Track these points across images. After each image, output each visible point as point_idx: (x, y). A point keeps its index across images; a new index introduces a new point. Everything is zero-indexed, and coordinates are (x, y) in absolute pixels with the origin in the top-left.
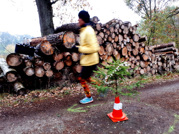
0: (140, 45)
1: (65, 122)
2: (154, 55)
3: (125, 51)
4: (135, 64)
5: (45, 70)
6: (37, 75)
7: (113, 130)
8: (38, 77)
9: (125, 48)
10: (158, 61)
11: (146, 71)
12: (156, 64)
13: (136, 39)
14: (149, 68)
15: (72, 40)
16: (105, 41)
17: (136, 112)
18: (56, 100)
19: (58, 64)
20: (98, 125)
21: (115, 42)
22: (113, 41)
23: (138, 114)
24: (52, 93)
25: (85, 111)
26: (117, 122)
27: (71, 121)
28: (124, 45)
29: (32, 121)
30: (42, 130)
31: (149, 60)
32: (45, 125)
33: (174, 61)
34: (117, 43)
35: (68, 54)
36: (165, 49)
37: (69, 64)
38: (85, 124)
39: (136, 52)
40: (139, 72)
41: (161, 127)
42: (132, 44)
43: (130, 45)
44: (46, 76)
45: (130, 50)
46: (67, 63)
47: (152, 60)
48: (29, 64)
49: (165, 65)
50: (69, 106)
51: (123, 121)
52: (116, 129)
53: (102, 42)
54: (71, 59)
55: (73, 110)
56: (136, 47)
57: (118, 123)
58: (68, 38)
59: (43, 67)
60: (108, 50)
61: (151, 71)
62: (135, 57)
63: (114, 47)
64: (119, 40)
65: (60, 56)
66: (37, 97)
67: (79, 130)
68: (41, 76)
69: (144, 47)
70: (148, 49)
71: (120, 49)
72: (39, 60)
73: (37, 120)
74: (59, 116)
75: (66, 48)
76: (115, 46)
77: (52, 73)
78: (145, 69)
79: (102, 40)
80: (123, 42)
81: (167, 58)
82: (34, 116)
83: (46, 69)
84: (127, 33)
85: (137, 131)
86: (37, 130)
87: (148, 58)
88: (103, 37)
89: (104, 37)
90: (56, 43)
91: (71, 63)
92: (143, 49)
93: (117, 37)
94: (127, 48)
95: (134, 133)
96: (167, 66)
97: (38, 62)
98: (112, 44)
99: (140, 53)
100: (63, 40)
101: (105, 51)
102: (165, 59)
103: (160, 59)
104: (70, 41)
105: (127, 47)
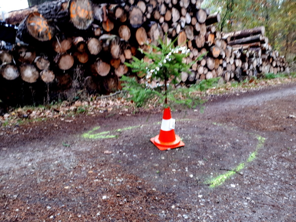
0: (208, 30)
1: (77, 153)
2: (230, 48)
3: (183, 39)
4: (199, 63)
5: (39, 71)
6: (24, 79)
7: (159, 161)
8: (27, 82)
9: (183, 33)
10: (235, 58)
11: (216, 75)
12: (232, 63)
13: (202, 17)
14: (220, 70)
15: (87, 14)
16: (147, 19)
17: (197, 134)
18: (62, 121)
19: (63, 59)
20: (134, 156)
21: (165, 21)
22: (162, 20)
23: (200, 137)
24: (55, 110)
25: (113, 136)
26: (167, 150)
27: (89, 152)
28: (182, 28)
29: (18, 155)
30: (35, 167)
31: (222, 56)
32: (40, 160)
33: (261, 60)
34: (170, 23)
35: (80, 39)
36: (248, 39)
37: (83, 59)
38: (113, 154)
39: (200, 42)
40: (204, 76)
41: (236, 155)
42: (194, 26)
43: (191, 29)
44: (42, 81)
45: (192, 38)
46: (78, 57)
47: (226, 56)
48: (7, 58)
49: (246, 65)
50: (86, 130)
51: (175, 148)
52: (164, 160)
53: (143, 20)
54: (87, 50)
55: (92, 136)
56: (201, 32)
57: (167, 152)
58: (79, 8)
59: (34, 65)
60: (153, 36)
61: (223, 76)
62: (199, 50)
63: (163, 30)
64: (172, 18)
65: (66, 45)
66: (26, 118)
67: (103, 164)
68: (32, 81)
69: (215, 33)
70: (220, 37)
71: (174, 35)
72: (26, 50)
73: (27, 154)
74: (66, 146)
75: (75, 28)
76: (166, 28)
77: (54, 76)
78: (214, 71)
79: (143, 17)
80: (179, 22)
81: (250, 54)
82: (22, 147)
83: (41, 69)
84: (186, 5)
85: (199, 161)
86: (25, 167)
87: (221, 52)
88: (144, 11)
89: (147, 10)
90: (57, 19)
91: (86, 58)
92: (213, 36)
93: (168, 12)
94: (185, 33)
95: (194, 164)
96: (249, 68)
97: (25, 55)
98: (161, 24)
99: (208, 44)
100: (69, 13)
101: (149, 37)
102: (248, 55)
103: (239, 55)
104: (82, 15)
105: (186, 31)
